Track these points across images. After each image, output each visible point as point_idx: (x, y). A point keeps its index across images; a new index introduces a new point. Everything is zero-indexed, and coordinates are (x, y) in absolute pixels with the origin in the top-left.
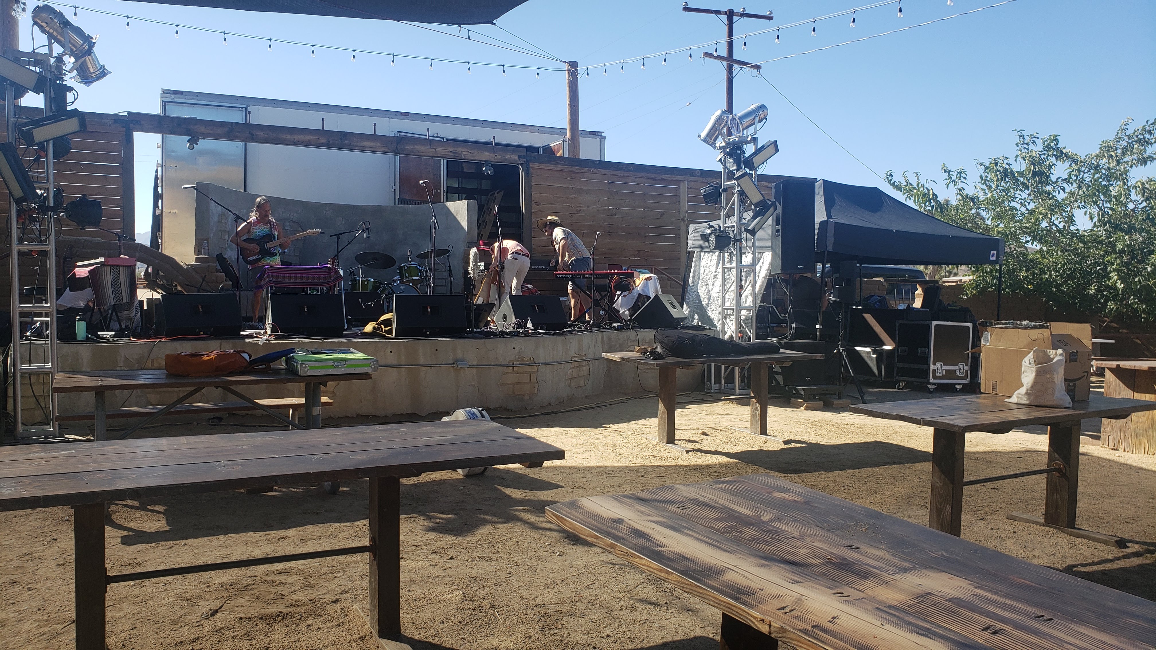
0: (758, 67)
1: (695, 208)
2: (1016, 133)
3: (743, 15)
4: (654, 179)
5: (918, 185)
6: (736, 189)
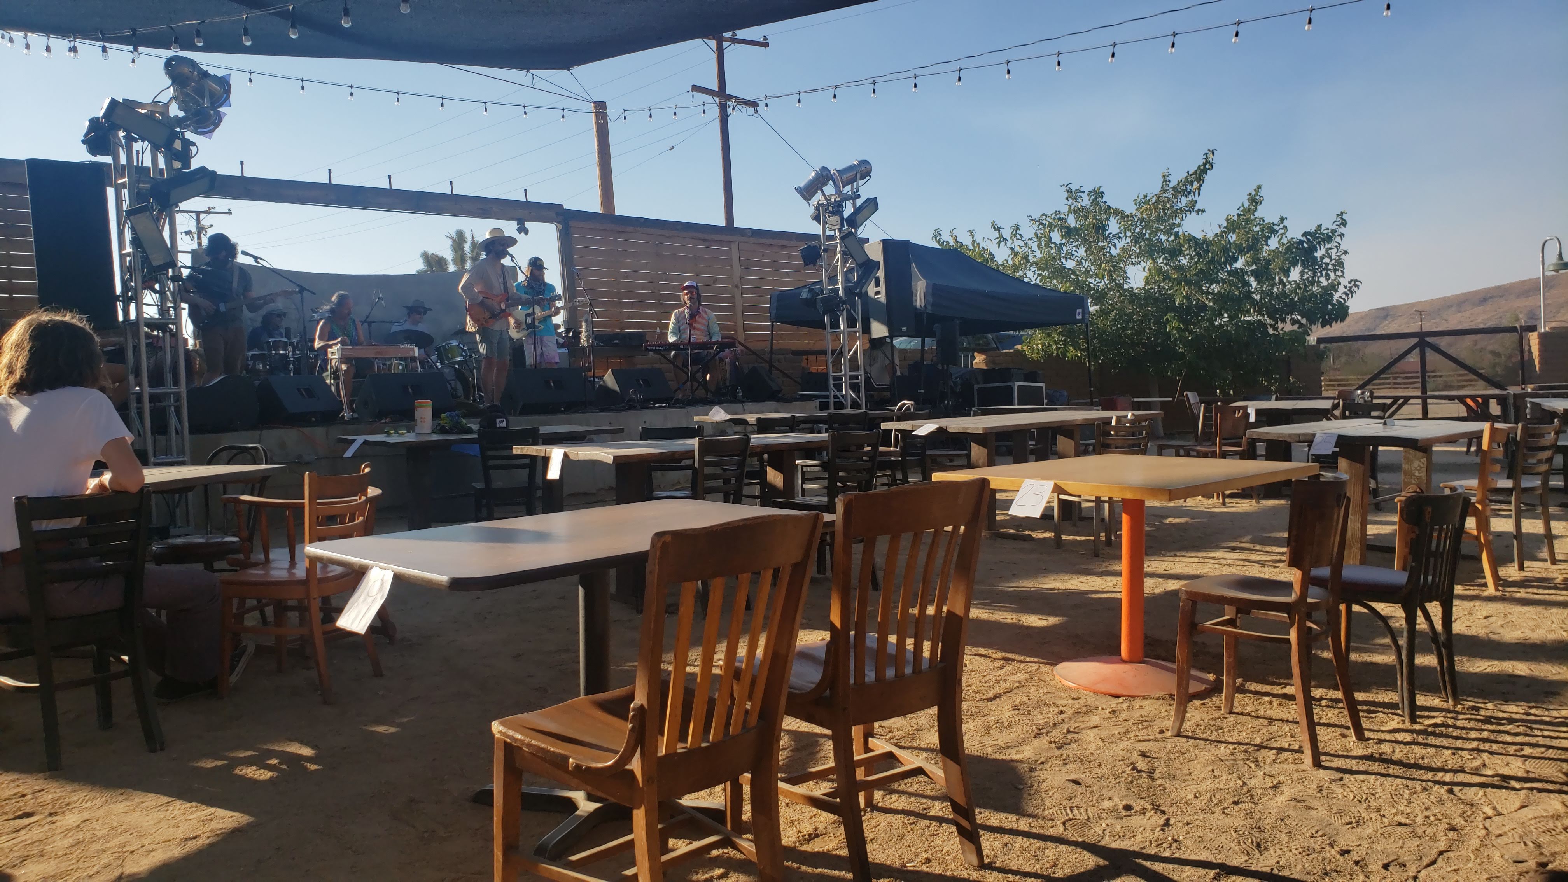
0: (754, 104)
1: (748, 272)
2: (1064, 188)
3: (734, 40)
4: (705, 240)
5: (973, 245)
6: (839, 249)
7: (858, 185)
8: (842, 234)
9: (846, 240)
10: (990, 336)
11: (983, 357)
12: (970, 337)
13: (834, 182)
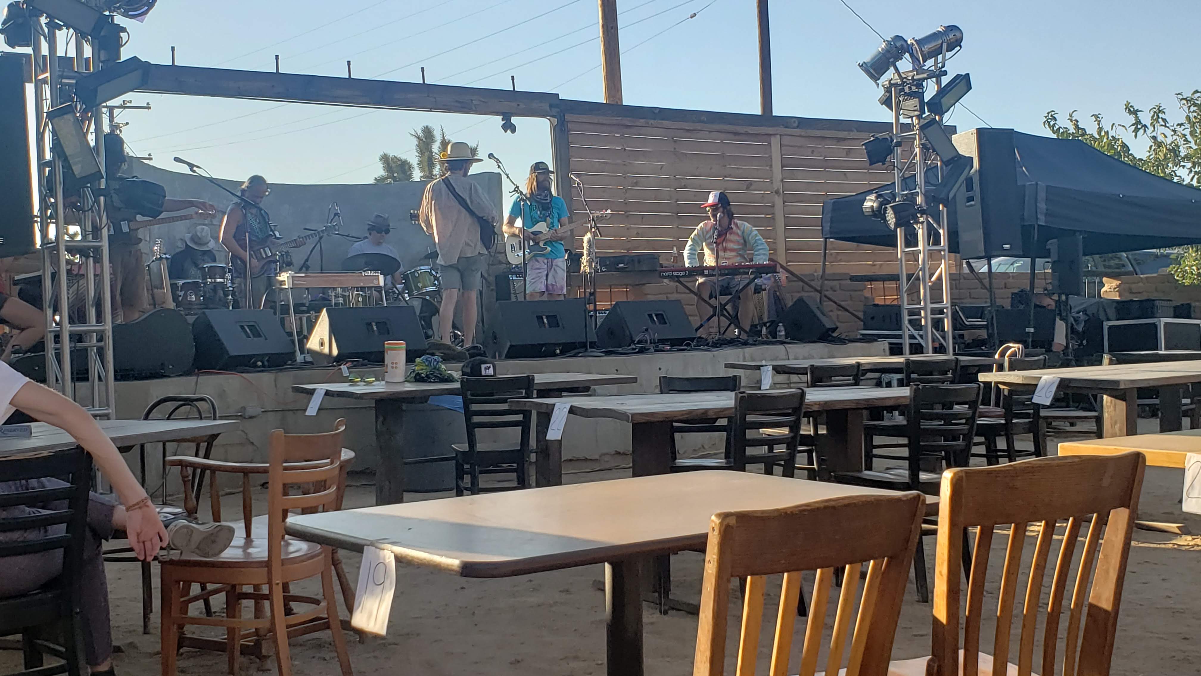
6: (917, 142)
7: (944, 58)
8: (923, 122)
9: (926, 131)
10: (1124, 255)
11: (1115, 283)
12: (1097, 257)
13: (912, 55)
